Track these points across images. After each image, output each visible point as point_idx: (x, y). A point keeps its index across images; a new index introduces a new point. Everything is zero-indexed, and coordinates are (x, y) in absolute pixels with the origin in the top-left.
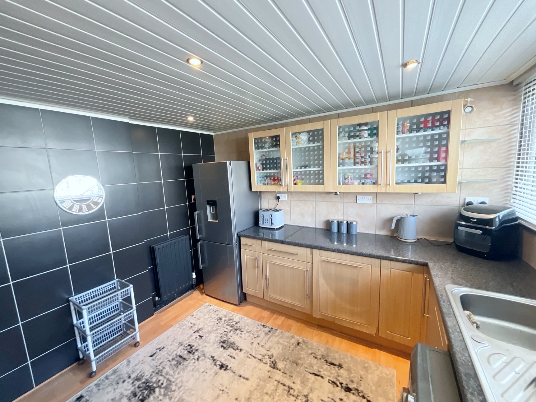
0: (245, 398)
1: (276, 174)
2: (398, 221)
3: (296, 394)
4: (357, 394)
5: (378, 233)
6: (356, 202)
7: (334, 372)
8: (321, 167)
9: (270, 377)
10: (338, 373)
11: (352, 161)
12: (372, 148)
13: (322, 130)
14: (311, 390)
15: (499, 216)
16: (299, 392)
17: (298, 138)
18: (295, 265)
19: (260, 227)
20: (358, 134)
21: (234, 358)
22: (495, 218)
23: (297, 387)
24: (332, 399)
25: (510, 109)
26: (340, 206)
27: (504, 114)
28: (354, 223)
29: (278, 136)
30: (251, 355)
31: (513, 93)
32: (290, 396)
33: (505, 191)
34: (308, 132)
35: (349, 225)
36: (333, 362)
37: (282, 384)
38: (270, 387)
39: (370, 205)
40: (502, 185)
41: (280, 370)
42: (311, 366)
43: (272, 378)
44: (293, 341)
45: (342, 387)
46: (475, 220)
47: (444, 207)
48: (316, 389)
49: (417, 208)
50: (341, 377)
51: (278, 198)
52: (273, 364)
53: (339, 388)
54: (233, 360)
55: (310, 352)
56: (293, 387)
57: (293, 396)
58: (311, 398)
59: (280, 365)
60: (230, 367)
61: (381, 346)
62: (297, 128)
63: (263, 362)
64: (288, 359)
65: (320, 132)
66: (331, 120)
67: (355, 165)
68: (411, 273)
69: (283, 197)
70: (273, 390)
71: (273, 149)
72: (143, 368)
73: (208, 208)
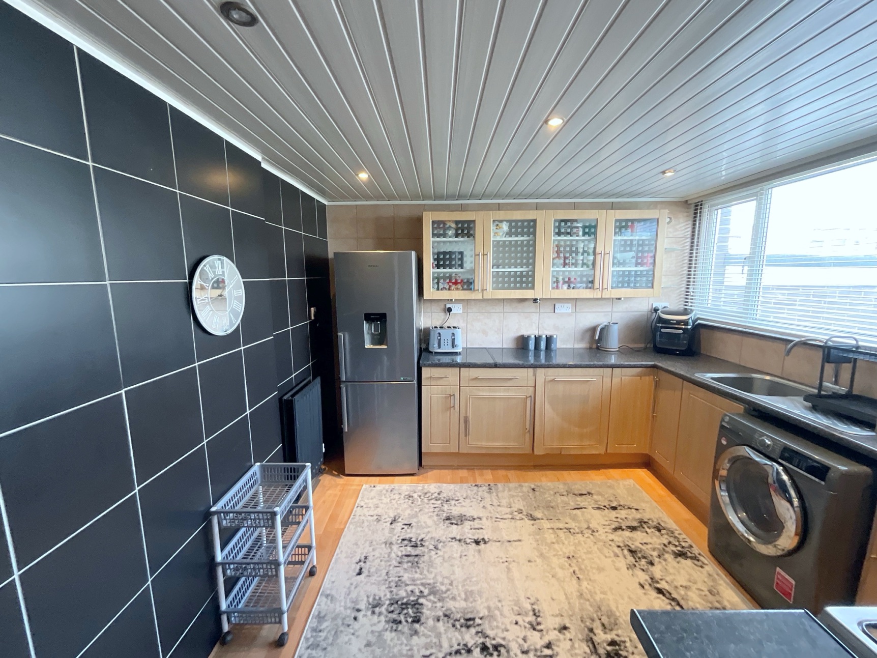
0: (537, 556)
1: (454, 275)
2: (602, 330)
3: (577, 530)
4: (623, 508)
5: (576, 346)
6: (553, 311)
7: (589, 500)
8: (530, 267)
9: (540, 529)
10: (594, 500)
11: (562, 261)
12: (577, 248)
13: (535, 221)
14: (587, 522)
15: (691, 317)
16: (579, 528)
17: (500, 228)
18: (512, 394)
19: (432, 352)
20: (569, 230)
21: (482, 529)
22: (689, 319)
23: (572, 524)
24: (610, 520)
25: (685, 224)
26: (535, 317)
27: (681, 227)
28: (555, 336)
29: (474, 221)
30: (497, 518)
31: (687, 210)
32: (575, 535)
33: (679, 297)
34: (510, 222)
35: (549, 340)
36: (581, 492)
37: (557, 529)
38: (550, 537)
39: (569, 315)
40: (678, 291)
41: (542, 519)
42: (567, 504)
43: (543, 529)
44: (525, 489)
45: (608, 509)
46: (675, 322)
47: (636, 313)
48: (591, 519)
49: (615, 315)
50: (599, 501)
51: (450, 310)
52: (530, 517)
53: (606, 510)
54: (481, 531)
55: (552, 493)
56: (570, 527)
57: (578, 533)
58: (594, 528)
59: (538, 514)
60: (488, 539)
61: (604, 465)
62: (501, 215)
63: (517, 520)
64: (538, 506)
65: (532, 224)
66: (546, 211)
67: (564, 267)
68: (639, 378)
69: (457, 309)
70: (555, 537)
71: (456, 239)
72: (365, 591)
73: (366, 326)
